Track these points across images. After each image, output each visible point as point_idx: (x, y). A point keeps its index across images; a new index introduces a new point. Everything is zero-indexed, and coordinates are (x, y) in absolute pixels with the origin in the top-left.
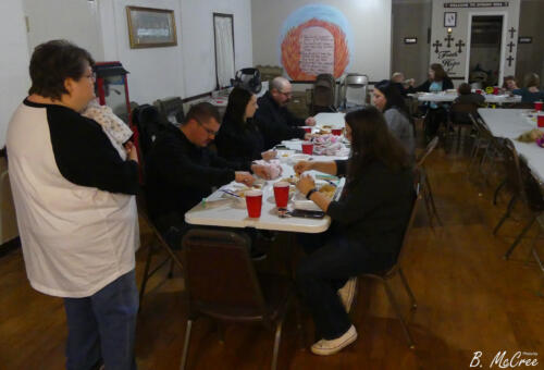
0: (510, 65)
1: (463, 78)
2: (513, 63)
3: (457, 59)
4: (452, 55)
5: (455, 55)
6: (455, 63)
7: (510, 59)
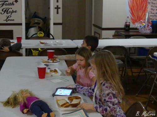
0: (58, 13)
1: (21, 24)
2: (60, 11)
3: (14, 8)
4: (10, 4)
5: (13, 4)
6: (13, 12)
7: (57, 8)
